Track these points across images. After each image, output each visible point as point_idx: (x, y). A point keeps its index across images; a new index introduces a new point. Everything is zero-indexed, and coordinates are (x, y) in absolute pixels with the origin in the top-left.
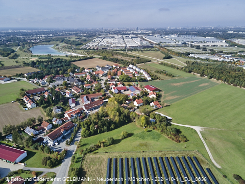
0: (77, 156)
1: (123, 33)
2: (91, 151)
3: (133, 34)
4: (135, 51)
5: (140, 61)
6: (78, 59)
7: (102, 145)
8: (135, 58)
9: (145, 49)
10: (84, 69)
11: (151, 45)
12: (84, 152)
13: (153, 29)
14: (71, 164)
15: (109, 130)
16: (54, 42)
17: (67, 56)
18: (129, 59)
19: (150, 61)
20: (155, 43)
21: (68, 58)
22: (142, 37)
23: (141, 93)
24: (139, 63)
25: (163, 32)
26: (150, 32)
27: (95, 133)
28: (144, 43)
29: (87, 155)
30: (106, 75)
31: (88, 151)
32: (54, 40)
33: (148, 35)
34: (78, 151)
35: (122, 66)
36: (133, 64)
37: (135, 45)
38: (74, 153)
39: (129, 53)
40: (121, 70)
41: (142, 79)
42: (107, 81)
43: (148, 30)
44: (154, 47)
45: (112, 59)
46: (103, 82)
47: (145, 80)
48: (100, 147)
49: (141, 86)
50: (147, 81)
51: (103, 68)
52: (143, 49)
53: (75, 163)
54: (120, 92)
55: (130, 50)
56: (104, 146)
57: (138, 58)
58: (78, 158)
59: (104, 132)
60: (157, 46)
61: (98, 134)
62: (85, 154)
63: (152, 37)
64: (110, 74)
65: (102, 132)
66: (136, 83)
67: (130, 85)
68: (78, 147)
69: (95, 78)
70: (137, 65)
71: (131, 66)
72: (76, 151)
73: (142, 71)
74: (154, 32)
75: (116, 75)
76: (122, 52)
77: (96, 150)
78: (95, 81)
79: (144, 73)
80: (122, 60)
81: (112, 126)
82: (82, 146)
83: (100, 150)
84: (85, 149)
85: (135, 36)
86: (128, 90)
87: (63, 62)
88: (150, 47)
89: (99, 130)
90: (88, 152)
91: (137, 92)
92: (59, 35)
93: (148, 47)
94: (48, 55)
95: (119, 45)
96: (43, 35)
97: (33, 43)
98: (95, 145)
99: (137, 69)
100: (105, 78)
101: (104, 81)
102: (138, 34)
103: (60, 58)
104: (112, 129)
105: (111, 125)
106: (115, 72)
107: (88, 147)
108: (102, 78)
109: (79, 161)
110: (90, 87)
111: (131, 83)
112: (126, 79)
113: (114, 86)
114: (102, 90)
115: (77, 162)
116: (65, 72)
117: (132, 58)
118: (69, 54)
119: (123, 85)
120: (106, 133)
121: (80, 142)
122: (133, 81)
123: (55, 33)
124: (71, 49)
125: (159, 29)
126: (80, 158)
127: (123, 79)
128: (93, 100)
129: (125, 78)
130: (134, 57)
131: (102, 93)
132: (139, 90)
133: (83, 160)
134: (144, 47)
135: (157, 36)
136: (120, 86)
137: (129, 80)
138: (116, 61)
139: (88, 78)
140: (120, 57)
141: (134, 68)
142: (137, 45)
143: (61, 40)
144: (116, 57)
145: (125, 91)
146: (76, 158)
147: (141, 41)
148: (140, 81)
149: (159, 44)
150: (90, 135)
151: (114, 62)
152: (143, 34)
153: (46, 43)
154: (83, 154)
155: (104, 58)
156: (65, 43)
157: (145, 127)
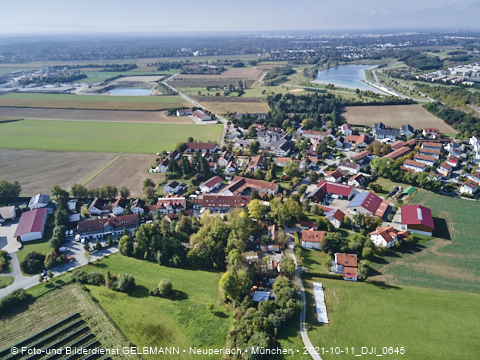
6: (371, 100)
17: (358, 91)
21: (347, 96)
23: (355, 217)
27: (139, 255)
40: (422, 146)
45: (451, 112)
50: (452, 194)
64: (371, 149)
65: (151, 259)
67: (375, 189)
104: (172, 266)
114: (294, 179)
122: (406, 183)
127: (378, 169)
137: (397, 174)
143: (402, 57)
145: (345, 198)
148: (424, 188)
155: (432, 108)
156: (407, 63)
157: (227, 301)
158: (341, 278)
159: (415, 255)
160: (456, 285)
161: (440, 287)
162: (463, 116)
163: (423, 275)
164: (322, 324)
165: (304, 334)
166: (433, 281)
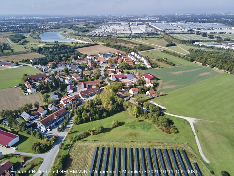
0: (67, 143)
1: (129, 20)
2: (80, 139)
3: (140, 21)
4: (139, 38)
5: (143, 48)
6: (83, 45)
7: (91, 133)
8: (138, 46)
9: (150, 36)
10: (86, 55)
11: (156, 32)
12: (73, 139)
13: (161, 16)
14: (60, 151)
15: (101, 118)
16: (63, 28)
17: (72, 43)
18: (131, 47)
19: (153, 48)
20: (160, 30)
21: (73, 45)
22: (148, 24)
23: (138, 81)
24: (141, 51)
25: (171, 18)
26: (158, 18)
27: (87, 120)
28: (150, 30)
29: (77, 142)
30: (106, 62)
31: (77, 138)
32: (63, 27)
33: (155, 22)
34: (68, 138)
35: (124, 53)
36: (135, 52)
37: (140, 32)
38: (64, 140)
39: (133, 40)
40: (123, 58)
41: (141, 67)
42: (107, 68)
43: (156, 17)
44: (158, 34)
45: (115, 46)
46: (102, 69)
47: (144, 68)
48: (89, 135)
49: (140, 74)
50: (147, 69)
51: (105, 55)
52: (147, 36)
53: (63, 150)
54: (117, 80)
55: (135, 37)
56: (94, 134)
57: (141, 45)
58: (67, 145)
59: (96, 119)
60: (162, 33)
61: (89, 121)
62: (74, 141)
63: (158, 24)
64: (111, 62)
65: (94, 119)
66: (135, 71)
67: (128, 73)
68: (69, 134)
69: (95, 65)
70: (139, 52)
71: (133, 53)
72: (66, 138)
73: (143, 59)
74: (161, 19)
75: (116, 62)
76: (126, 39)
77: (85, 137)
78: (95, 68)
79: (145, 61)
80: (125, 47)
81: (105, 115)
82: (72, 133)
83: (89, 138)
84: (74, 137)
85: (141, 23)
86: (126, 78)
87: (67, 48)
88: (154, 35)
89: (90, 118)
90: (77, 140)
91: (135, 80)
92: (69, 22)
93: (153, 34)
94: (55, 42)
95: (125, 32)
96: (53, 22)
97: (43, 29)
98: (84, 133)
99: (139, 57)
100: (105, 65)
101: (104, 68)
102: (145, 20)
103: (66, 44)
104: (104, 117)
105: (103, 114)
106: (115, 59)
107: (78, 134)
108: (102, 65)
109: (67, 148)
110: (89, 74)
111: (130, 71)
112: (126, 66)
113: (113, 74)
114: (100, 77)
115: (65, 149)
116: (68, 58)
117: (135, 45)
118: (74, 40)
119: (122, 72)
120: (98, 120)
121: (71, 129)
122: (133, 69)
123: (65, 20)
124: (78, 35)
125: (167, 16)
126: (69, 145)
127: (122, 67)
128: (90, 87)
129: (124, 66)
130: (137, 44)
131: (100, 80)
132: (136, 78)
133: (71, 147)
134: (149, 34)
135: (164, 23)
136: (119, 73)
137: (129, 68)
138: (119, 48)
139: (89, 65)
140: (123, 44)
141: (136, 55)
142: (142, 32)
143: (69, 27)
144: (119, 44)
145: (123, 78)
146: (65, 145)
147: (146, 28)
148: (139, 69)
149: (164, 32)
150: (82, 122)
151: (117, 49)
152: (150, 21)
153: (55, 30)
154: (72, 142)
155: (108, 45)
156: (73, 30)
157: (137, 117)
158: (154, 98)
159: (160, 86)
160: (175, 89)
161: (173, 90)
162: (120, 46)
163: (167, 90)
164: (165, 109)
165: (165, 113)
166: (170, 90)
